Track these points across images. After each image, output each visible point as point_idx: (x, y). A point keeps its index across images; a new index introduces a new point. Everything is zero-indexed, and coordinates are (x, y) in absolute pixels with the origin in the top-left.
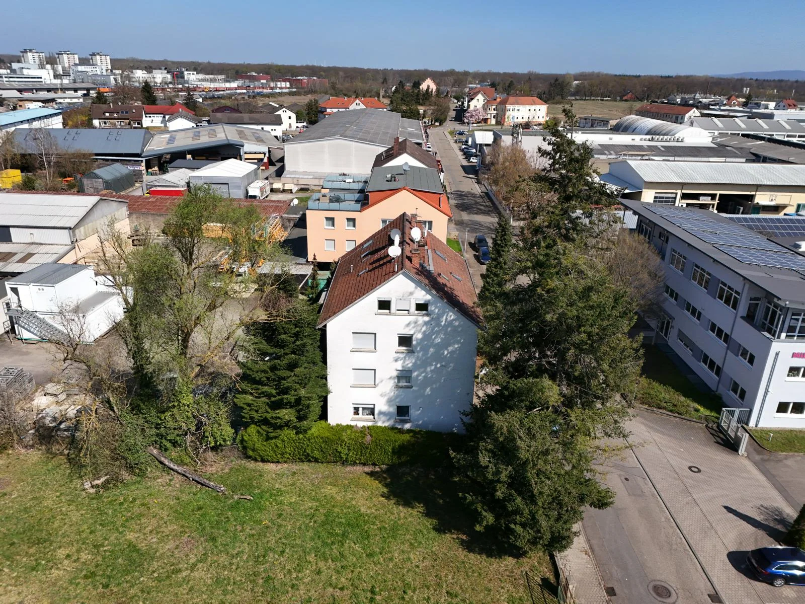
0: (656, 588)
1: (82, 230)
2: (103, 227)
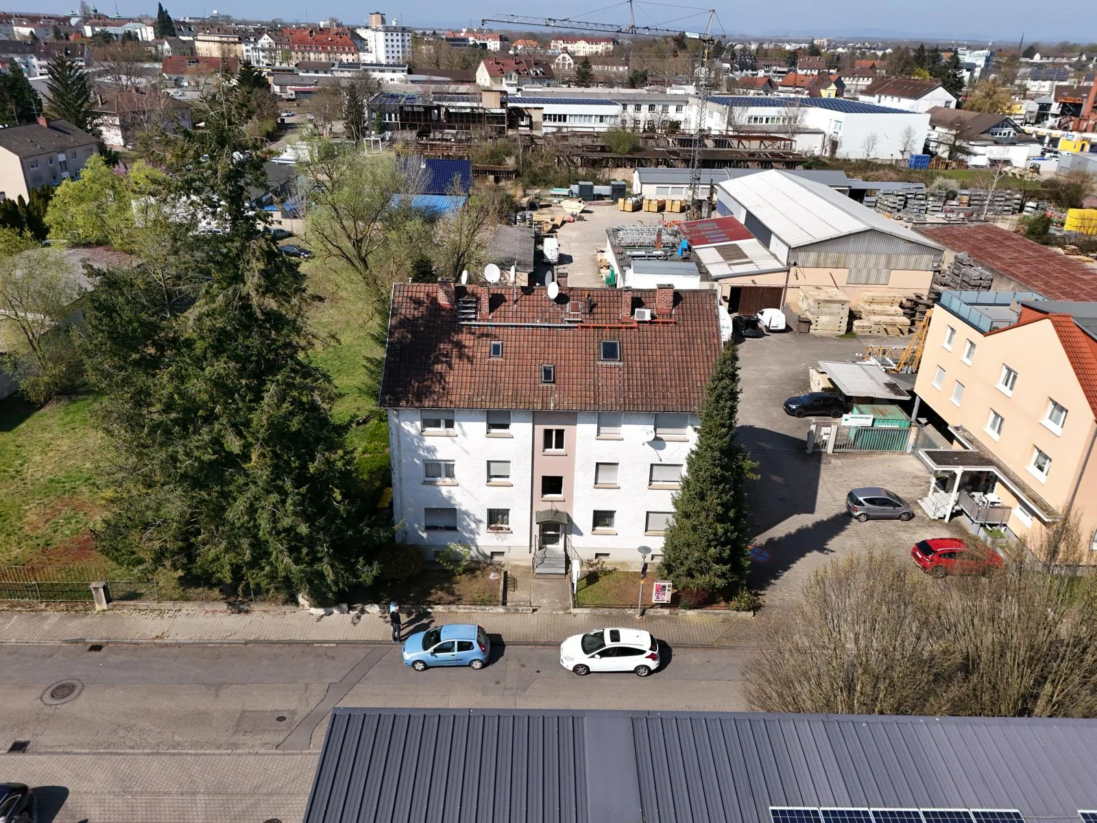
0: (71, 688)
1: (813, 256)
2: (861, 265)
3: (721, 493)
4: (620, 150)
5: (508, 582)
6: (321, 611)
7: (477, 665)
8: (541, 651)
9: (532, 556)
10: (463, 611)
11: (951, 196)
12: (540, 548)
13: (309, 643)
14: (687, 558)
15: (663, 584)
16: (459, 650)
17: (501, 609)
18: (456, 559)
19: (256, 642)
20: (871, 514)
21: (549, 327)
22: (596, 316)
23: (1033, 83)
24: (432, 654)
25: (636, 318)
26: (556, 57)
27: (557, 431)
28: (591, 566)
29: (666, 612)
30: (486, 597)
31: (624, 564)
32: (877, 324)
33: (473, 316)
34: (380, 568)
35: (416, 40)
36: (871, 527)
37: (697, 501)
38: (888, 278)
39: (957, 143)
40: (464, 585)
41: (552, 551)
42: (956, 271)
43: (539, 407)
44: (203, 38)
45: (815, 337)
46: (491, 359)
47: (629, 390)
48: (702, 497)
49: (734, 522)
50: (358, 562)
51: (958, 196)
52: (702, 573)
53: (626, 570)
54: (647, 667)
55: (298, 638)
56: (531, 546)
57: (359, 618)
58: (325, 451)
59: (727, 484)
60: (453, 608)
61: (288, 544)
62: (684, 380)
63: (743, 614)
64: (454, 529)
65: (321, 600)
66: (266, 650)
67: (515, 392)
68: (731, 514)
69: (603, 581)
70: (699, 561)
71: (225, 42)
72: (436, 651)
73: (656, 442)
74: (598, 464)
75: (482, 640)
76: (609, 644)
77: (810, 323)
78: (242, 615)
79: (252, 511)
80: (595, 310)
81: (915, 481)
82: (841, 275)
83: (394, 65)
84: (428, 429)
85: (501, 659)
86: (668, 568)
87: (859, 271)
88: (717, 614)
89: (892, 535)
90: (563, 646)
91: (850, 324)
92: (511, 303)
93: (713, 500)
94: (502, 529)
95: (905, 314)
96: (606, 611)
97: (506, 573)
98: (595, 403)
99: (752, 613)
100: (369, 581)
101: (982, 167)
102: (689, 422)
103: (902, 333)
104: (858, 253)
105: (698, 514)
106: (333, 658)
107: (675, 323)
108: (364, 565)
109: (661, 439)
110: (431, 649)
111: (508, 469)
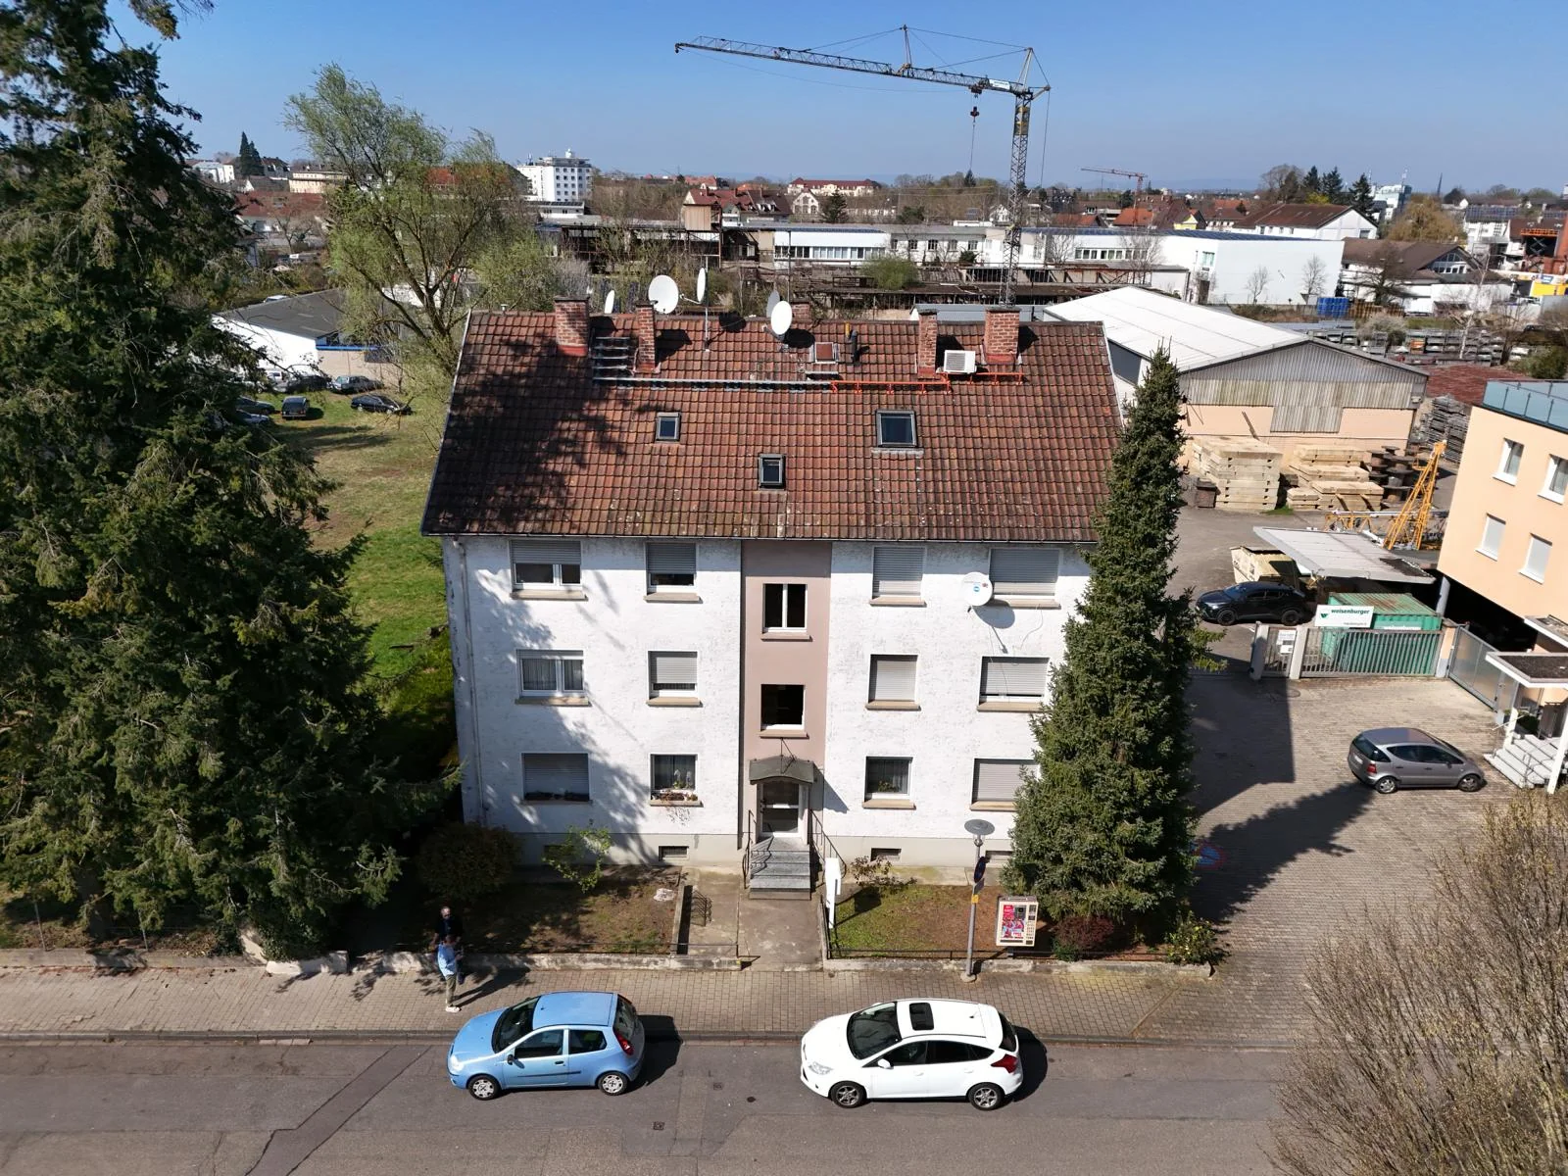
1: (1214, 386)
2: (1293, 401)
3: (1143, 699)
4: (889, 282)
5: (692, 906)
6: (292, 968)
7: (614, 1085)
8: (759, 1052)
9: (742, 852)
10: (592, 965)
11: (1395, 339)
12: (759, 839)
13: (249, 1039)
14: (1067, 848)
15: (1018, 904)
16: (572, 1050)
17: (673, 963)
18: (589, 863)
19: (135, 1035)
20: (1402, 777)
21: (773, 386)
22: (867, 369)
23: (1472, 226)
24: (512, 1059)
25: (946, 369)
26: (795, 197)
27: (791, 587)
28: (865, 871)
29: (1026, 965)
30: (643, 937)
31: (928, 870)
32: (1326, 493)
33: (623, 367)
34: (402, 865)
35: (599, 181)
36: (1406, 803)
37: (1092, 717)
38: (1338, 423)
39: (1387, 283)
40: (603, 915)
41: (784, 844)
42: (1436, 425)
43: (754, 533)
44: (301, 176)
45: (1226, 514)
46: (657, 445)
47: (937, 501)
48: (1103, 708)
49: (1171, 764)
50: (357, 853)
51: (1408, 340)
52: (1101, 880)
53: (933, 882)
54: (996, 1088)
55: (228, 1027)
56: (740, 834)
57: (370, 983)
58: (280, 599)
59: (1155, 679)
60: (573, 959)
61: (194, 808)
62: (1049, 483)
63: (1187, 971)
64: (584, 798)
65: (288, 944)
66: (151, 1053)
67: (704, 505)
68: (1165, 747)
69: (888, 904)
70: (1095, 853)
71: (331, 181)
72: (521, 1052)
73: (992, 610)
74: (875, 658)
75: (628, 1028)
76: (908, 1034)
77: (1214, 490)
78: (122, 980)
79: (102, 727)
80: (865, 358)
81: (1467, 722)
82: (1262, 417)
83: (567, 203)
84: (527, 586)
85: (669, 1072)
86: (1027, 871)
87: (1291, 410)
88: (1134, 970)
89: (1451, 816)
90: (806, 1039)
91: (1282, 495)
92: (699, 345)
93: (1126, 714)
94: (680, 797)
95: (1372, 479)
96: (898, 966)
97: (688, 889)
98: (867, 525)
99: (1206, 969)
100: (377, 894)
101: (1427, 314)
102: (1060, 567)
103: (1370, 507)
104: (1288, 381)
105: (1092, 747)
106: (295, 1071)
107: (1024, 379)
108: (370, 859)
109: (1005, 604)
110: (510, 1050)
111: (693, 670)
